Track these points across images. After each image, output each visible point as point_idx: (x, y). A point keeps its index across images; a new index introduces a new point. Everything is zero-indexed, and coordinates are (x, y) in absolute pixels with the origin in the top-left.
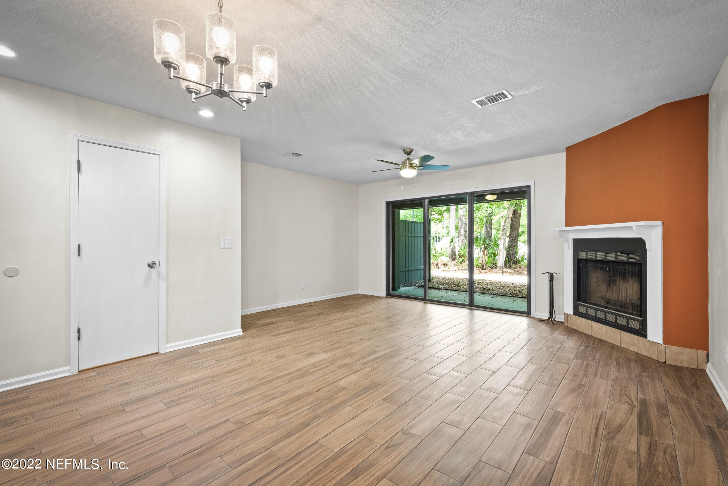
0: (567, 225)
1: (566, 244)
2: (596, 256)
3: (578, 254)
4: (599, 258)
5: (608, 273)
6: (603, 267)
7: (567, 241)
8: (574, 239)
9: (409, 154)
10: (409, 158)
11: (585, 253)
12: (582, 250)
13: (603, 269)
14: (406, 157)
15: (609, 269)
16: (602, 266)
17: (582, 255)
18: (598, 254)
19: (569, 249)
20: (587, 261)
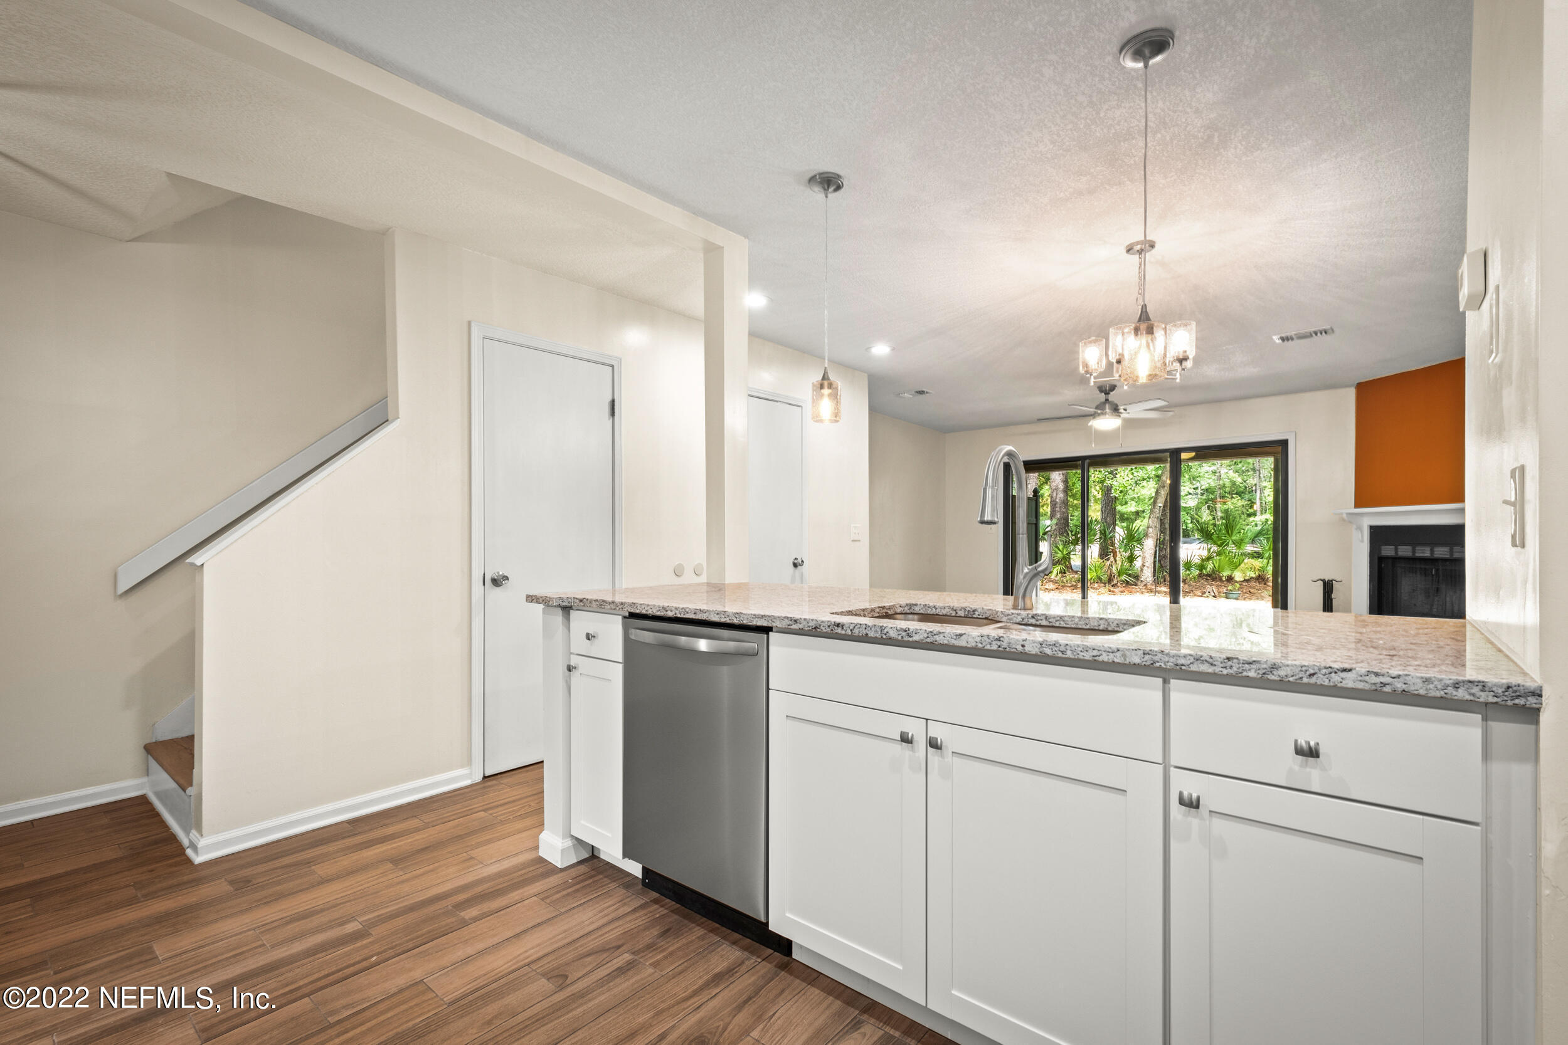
0: (1357, 505)
1: (1356, 535)
2: (1414, 552)
3: (1380, 550)
4: (1419, 554)
5: (1434, 578)
6: (1425, 569)
7: (1360, 528)
8: (1372, 527)
9: (1107, 393)
10: (1107, 400)
11: (1393, 547)
12: (1387, 543)
13: (1425, 573)
14: (1103, 396)
15: (1437, 570)
16: (1423, 566)
17: (1388, 551)
18: (1418, 548)
19: (1362, 541)
20: (1396, 559)
